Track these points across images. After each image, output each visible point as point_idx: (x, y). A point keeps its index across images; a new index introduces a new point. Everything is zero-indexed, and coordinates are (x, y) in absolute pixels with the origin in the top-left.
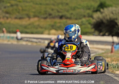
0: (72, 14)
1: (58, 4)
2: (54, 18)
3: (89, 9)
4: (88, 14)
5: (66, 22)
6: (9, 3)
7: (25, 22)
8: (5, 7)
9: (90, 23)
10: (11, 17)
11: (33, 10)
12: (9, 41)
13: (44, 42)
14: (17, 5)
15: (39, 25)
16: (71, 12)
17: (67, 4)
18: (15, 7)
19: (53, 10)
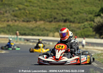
0: (75, 18)
1: (63, 9)
2: (58, 21)
3: (91, 14)
4: (90, 18)
5: (70, 25)
6: (18, 7)
7: (32, 25)
8: (13, 11)
9: (91, 27)
10: (18, 20)
11: (40, 14)
12: (17, 42)
13: (49, 44)
14: (24, 9)
15: (44, 28)
16: (74, 16)
17: (71, 9)
18: (23, 11)
19: (57, 14)
